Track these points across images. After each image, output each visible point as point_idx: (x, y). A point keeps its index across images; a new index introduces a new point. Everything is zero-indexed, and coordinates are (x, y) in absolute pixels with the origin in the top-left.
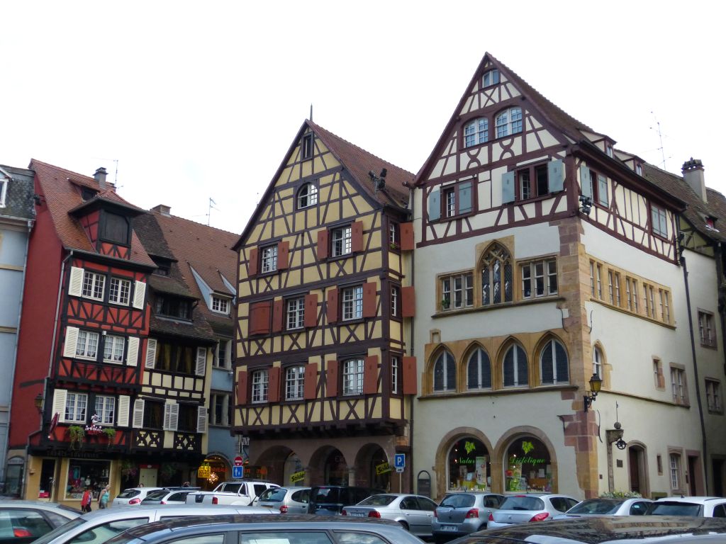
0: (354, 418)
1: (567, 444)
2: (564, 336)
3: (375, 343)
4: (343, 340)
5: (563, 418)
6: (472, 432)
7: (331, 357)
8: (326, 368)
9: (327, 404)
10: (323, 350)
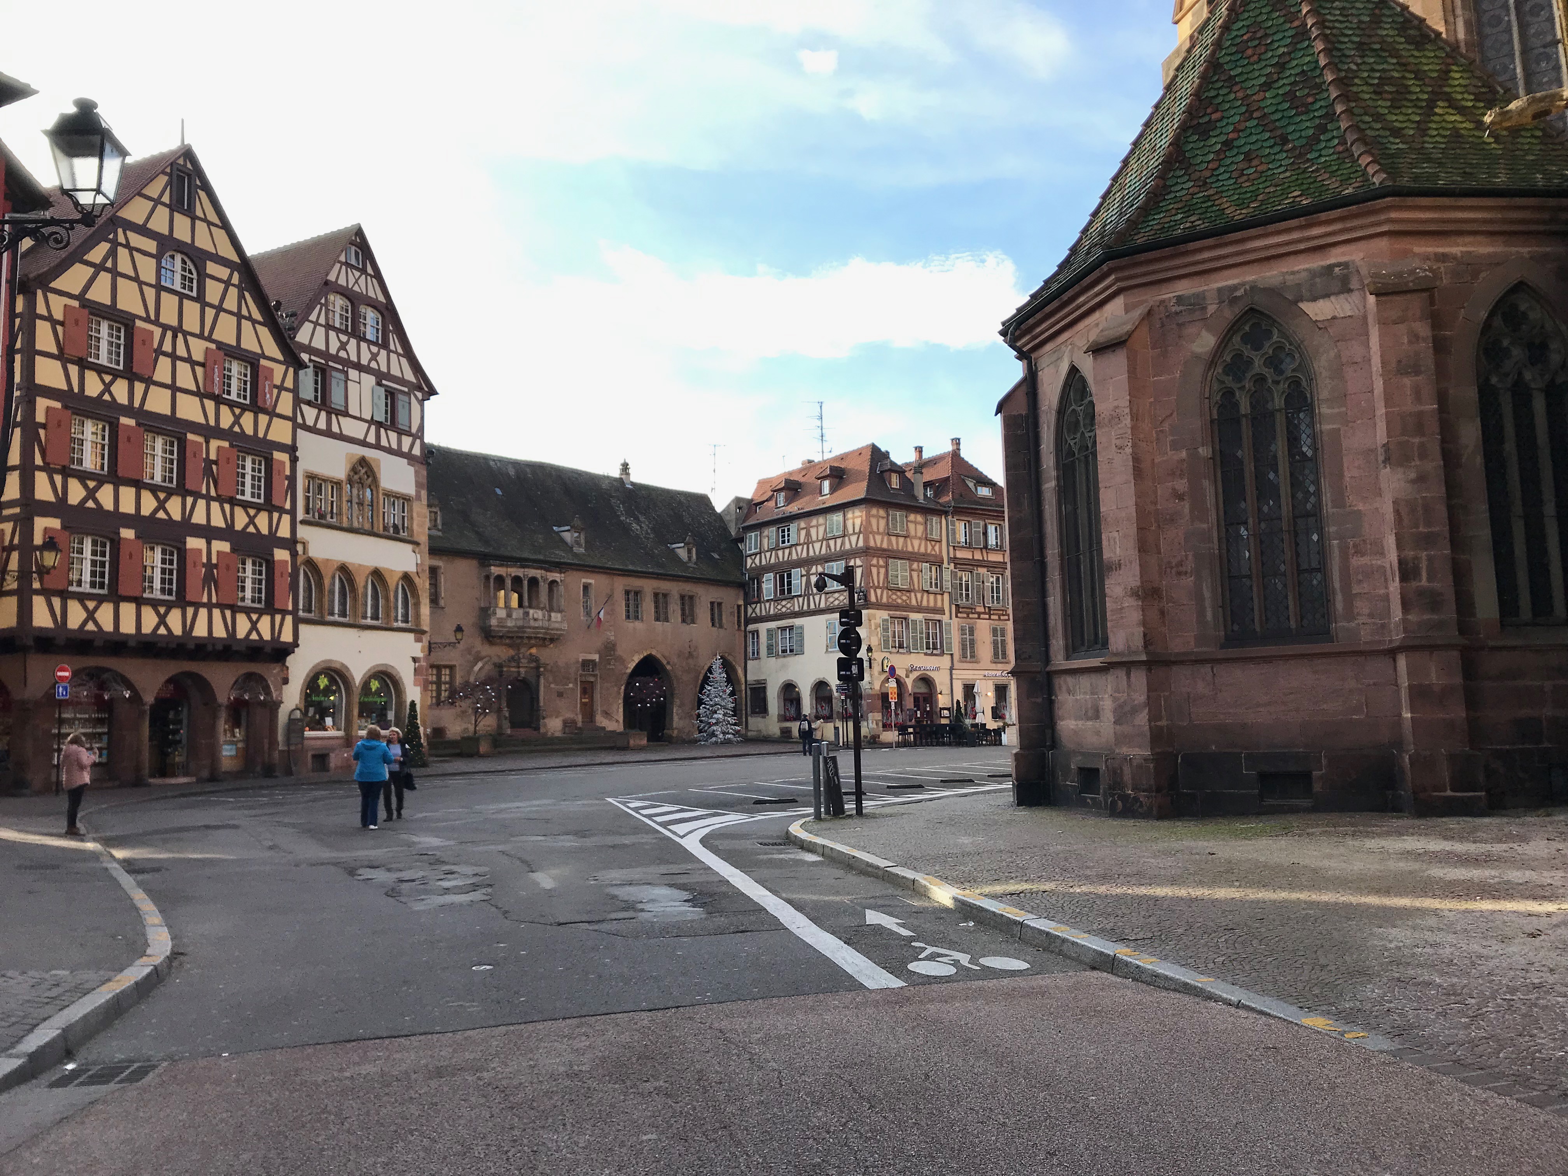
0: (257, 638)
1: (415, 685)
2: (417, 580)
3: (284, 544)
4: (239, 526)
5: (415, 660)
6: (338, 666)
7: (222, 546)
8: (214, 561)
9: (216, 612)
10: (208, 533)
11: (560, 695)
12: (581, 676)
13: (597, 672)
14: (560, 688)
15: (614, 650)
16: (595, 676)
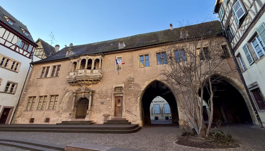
11: (102, 103)
12: (114, 94)
13: (123, 92)
14: (103, 100)
15: (133, 81)
16: (123, 93)
